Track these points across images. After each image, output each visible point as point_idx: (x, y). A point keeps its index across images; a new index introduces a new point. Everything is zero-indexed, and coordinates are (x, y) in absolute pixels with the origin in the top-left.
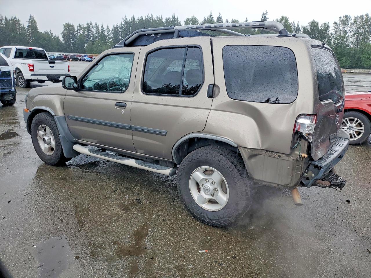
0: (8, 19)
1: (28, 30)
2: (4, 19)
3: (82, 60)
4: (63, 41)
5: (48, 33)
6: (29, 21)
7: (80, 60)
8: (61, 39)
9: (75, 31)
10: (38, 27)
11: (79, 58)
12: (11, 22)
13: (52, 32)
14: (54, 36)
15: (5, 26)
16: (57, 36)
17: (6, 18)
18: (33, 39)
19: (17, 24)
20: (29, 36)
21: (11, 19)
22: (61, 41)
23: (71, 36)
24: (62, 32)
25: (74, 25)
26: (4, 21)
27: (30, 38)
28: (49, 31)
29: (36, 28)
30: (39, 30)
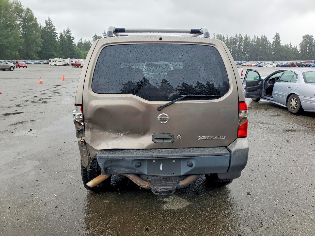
0: (259, 38)
1: (273, 44)
2: (257, 38)
3: (307, 66)
4: (300, 51)
5: (288, 45)
6: (274, 38)
7: (306, 66)
8: (299, 49)
9: (313, 41)
10: (281, 42)
11: (305, 64)
12: (261, 40)
13: (291, 44)
14: (293, 47)
15: (256, 44)
16: (295, 47)
17: (258, 37)
18: (275, 52)
19: (265, 41)
20: (273, 49)
21: (262, 38)
22: (298, 51)
23: (308, 46)
24: (301, 43)
25: (313, 35)
26: (256, 40)
27: (273, 51)
28: (289, 44)
29: (279, 42)
30: (281, 44)
